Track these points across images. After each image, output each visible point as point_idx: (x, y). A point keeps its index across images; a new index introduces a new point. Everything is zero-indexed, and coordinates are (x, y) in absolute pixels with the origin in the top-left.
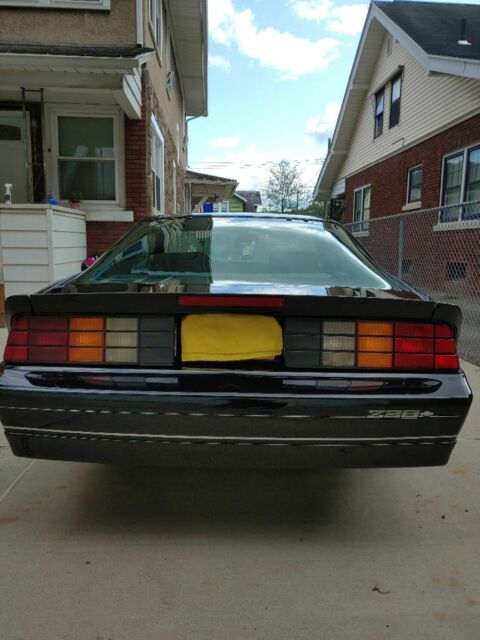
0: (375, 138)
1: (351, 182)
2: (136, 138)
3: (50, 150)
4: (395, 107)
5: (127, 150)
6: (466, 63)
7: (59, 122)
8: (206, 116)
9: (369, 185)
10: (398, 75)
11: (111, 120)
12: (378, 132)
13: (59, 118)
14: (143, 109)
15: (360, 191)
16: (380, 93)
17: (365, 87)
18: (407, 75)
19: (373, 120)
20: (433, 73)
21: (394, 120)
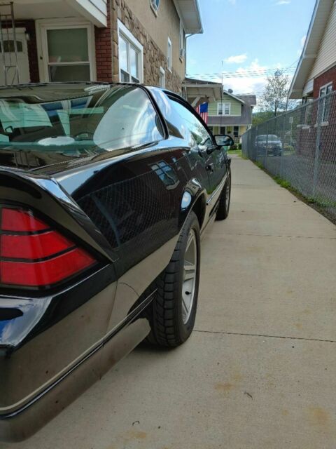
1: (319, 81)
2: (104, 43)
3: (41, 58)
5: (97, 54)
7: (48, 34)
8: (201, 32)
9: (331, 83)
11: (86, 29)
13: (48, 31)
14: (108, 18)
15: (324, 88)
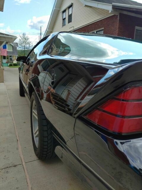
0: (63, 26)
4: (70, 17)
6: (98, 3)
10: (71, 6)
12: (64, 24)
16: (64, 11)
17: (59, 9)
18: (74, 6)
19: (62, 20)
20: (86, 6)
21: (70, 21)
